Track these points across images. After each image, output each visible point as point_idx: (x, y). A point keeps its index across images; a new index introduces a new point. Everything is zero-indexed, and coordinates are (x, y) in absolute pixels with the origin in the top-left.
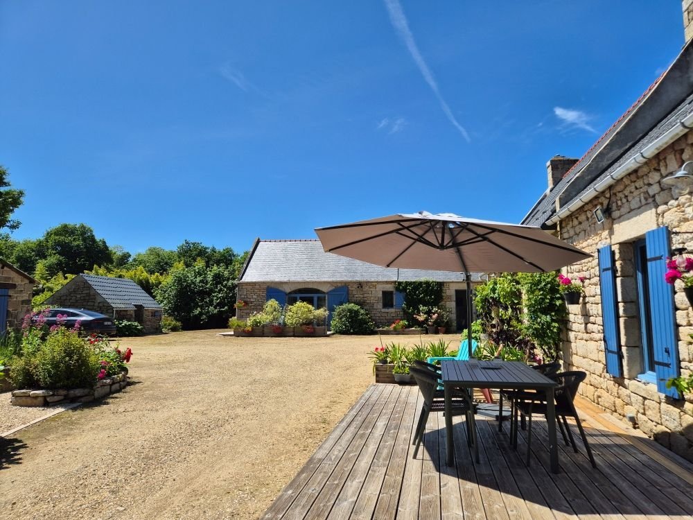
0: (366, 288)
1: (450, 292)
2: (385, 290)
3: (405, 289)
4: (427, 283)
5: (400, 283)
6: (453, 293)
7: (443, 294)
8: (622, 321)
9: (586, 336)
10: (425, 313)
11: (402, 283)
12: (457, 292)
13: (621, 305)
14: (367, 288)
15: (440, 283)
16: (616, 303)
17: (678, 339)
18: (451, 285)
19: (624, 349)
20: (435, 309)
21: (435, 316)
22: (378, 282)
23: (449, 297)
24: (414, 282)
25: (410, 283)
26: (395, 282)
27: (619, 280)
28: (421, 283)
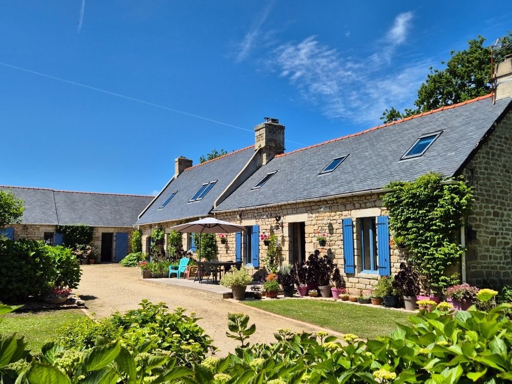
0: (30, 230)
1: (98, 234)
2: (47, 231)
3: (65, 231)
4: (83, 227)
5: (61, 227)
6: (101, 235)
7: (94, 236)
8: (242, 249)
9: (227, 255)
10: (81, 250)
11: (63, 226)
12: (103, 234)
13: (243, 244)
14: (32, 229)
15: (92, 227)
16: (241, 244)
17: (259, 253)
18: (99, 229)
19: (242, 257)
20: (88, 247)
21: (89, 252)
22: (41, 225)
23: (98, 238)
24: (72, 227)
25: (69, 227)
26: (57, 226)
27: (242, 237)
28: (78, 227)
